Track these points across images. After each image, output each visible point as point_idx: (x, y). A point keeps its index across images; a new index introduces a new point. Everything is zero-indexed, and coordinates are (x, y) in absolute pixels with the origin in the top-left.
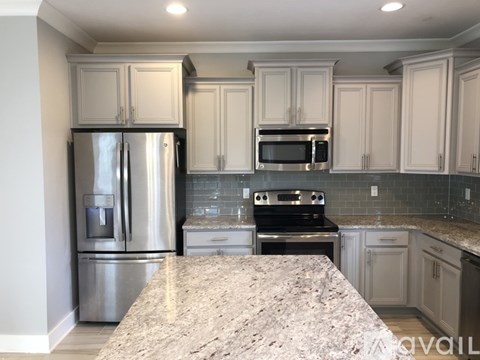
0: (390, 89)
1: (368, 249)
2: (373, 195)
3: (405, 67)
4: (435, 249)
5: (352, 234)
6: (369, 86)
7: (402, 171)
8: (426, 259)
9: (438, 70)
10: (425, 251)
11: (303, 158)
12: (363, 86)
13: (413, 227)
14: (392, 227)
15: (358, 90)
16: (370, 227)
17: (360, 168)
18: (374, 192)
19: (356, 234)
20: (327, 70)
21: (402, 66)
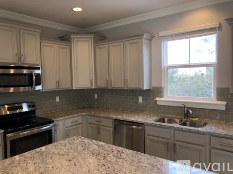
0: (66, 48)
1: (66, 129)
2: (57, 101)
3: (72, 39)
4: (97, 121)
5: (59, 123)
6: (57, 45)
7: (74, 88)
8: (91, 127)
9: (87, 42)
10: (90, 123)
11: (27, 84)
12: (55, 45)
13: (84, 114)
14: (76, 115)
15: (52, 47)
16: (67, 117)
17: (55, 88)
18: (58, 99)
19: (61, 122)
20: (37, 34)
21: (71, 38)
